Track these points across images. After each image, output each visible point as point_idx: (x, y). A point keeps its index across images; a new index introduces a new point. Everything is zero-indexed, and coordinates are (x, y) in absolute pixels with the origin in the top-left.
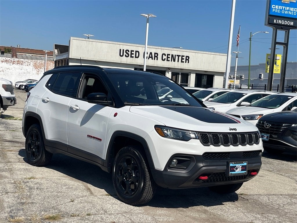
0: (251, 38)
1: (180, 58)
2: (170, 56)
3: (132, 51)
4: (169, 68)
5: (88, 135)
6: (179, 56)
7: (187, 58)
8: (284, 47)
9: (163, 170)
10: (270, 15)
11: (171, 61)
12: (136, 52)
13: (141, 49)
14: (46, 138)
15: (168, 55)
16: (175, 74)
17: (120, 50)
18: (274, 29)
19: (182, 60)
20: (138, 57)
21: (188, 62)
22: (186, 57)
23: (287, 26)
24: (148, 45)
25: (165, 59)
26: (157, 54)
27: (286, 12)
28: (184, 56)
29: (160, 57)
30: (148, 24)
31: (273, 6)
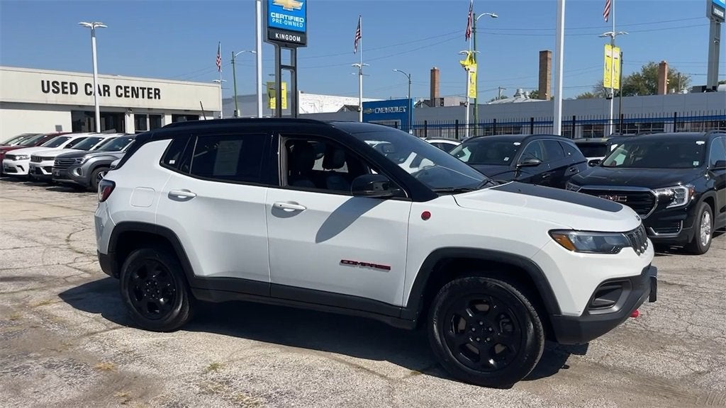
0: (233, 60)
1: (146, 91)
2: (130, 90)
3: (63, 83)
4: (130, 109)
5: (342, 261)
6: (143, 89)
7: (157, 92)
8: (292, 72)
9: (580, 314)
10: (269, 27)
11: (133, 97)
12: (71, 84)
13: (81, 80)
15: (126, 87)
16: (140, 119)
17: (43, 82)
18: (276, 47)
19: (148, 96)
20: (75, 93)
21: (159, 98)
22: (155, 89)
23: (292, 42)
24: (98, 73)
25: (122, 94)
26: (108, 87)
27: (290, 23)
28: (151, 89)
29: (113, 91)
30: (94, 39)
31: (272, 13)
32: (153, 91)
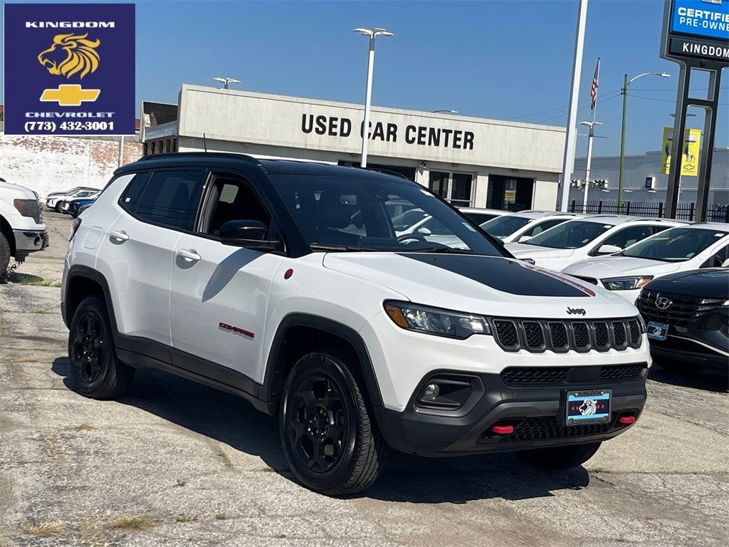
1: (451, 136)
2: (427, 133)
3: (332, 119)
4: (424, 162)
5: (221, 324)
6: (447, 132)
7: (469, 137)
8: (708, 112)
9: (403, 409)
10: (673, 33)
11: (430, 144)
12: (343, 120)
13: (355, 115)
14: (119, 330)
15: (421, 129)
16: (438, 176)
17: (304, 116)
18: (682, 68)
19: (455, 142)
20: (347, 135)
21: (471, 148)
22: (467, 134)
23: (714, 58)
24: (372, 104)
25: (414, 139)
26: (395, 127)
27: (713, 26)
28: (460, 132)
29: (401, 133)
30: (372, 53)
31: (680, 9)
32: (462, 136)
